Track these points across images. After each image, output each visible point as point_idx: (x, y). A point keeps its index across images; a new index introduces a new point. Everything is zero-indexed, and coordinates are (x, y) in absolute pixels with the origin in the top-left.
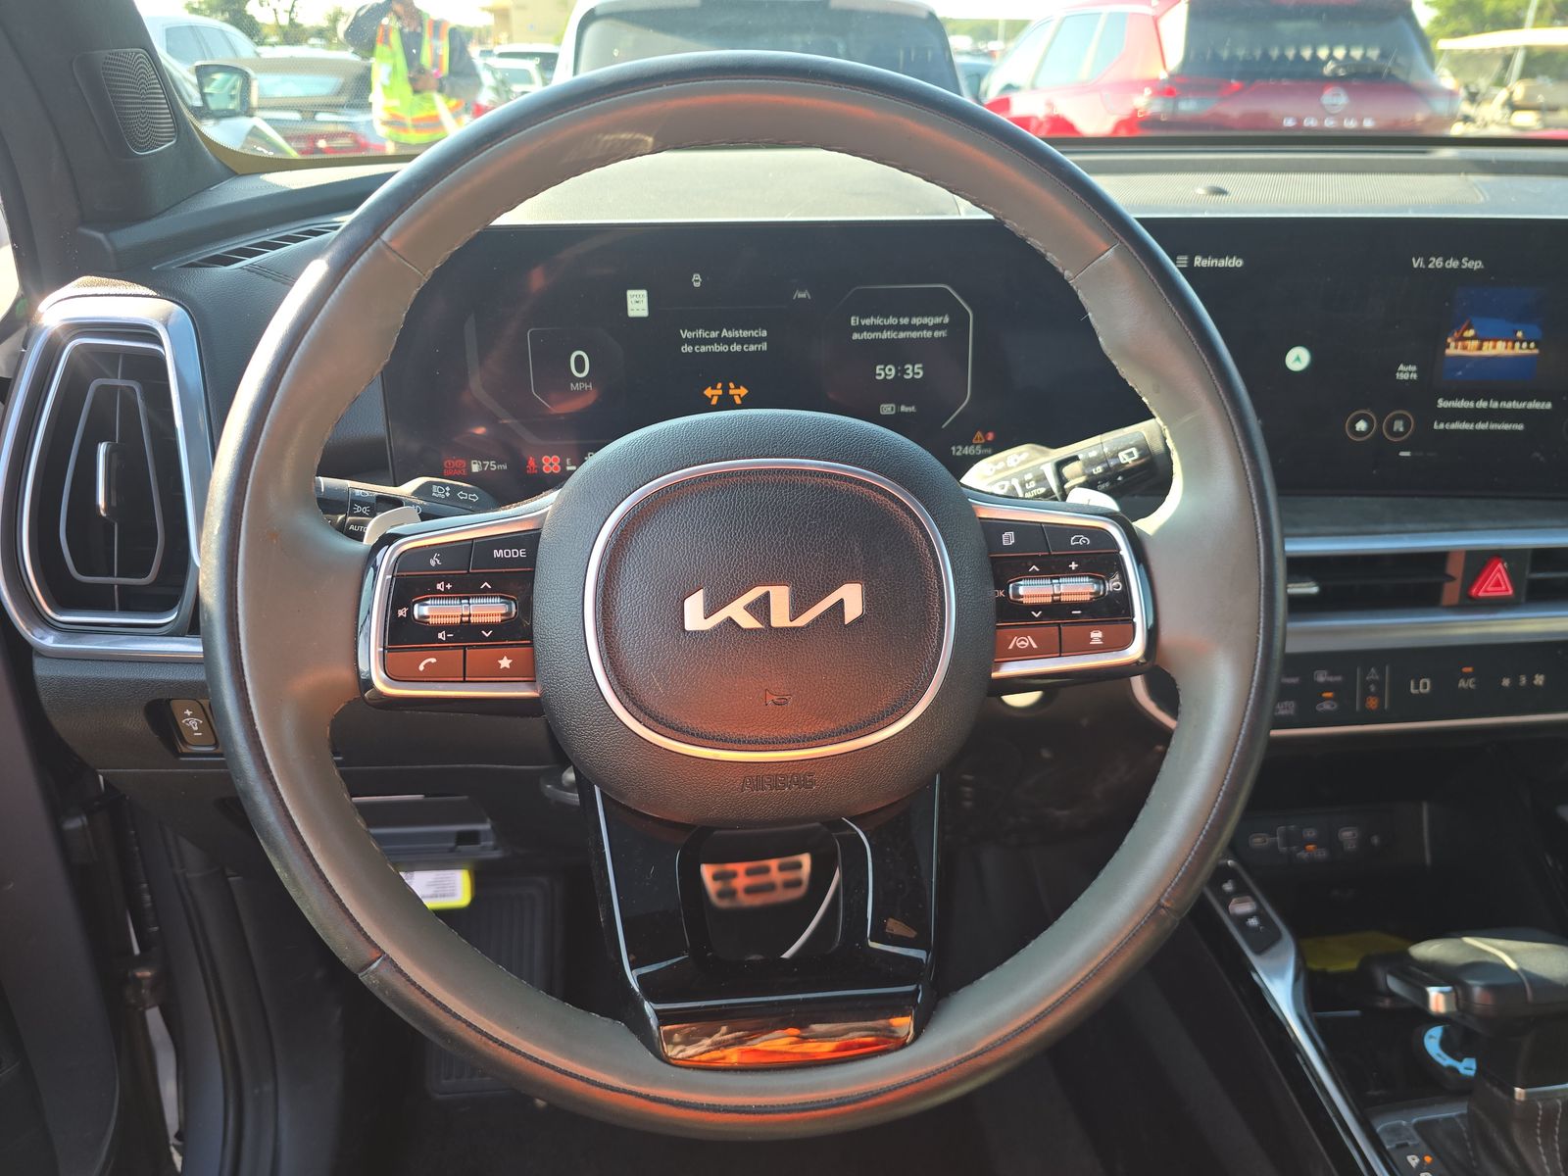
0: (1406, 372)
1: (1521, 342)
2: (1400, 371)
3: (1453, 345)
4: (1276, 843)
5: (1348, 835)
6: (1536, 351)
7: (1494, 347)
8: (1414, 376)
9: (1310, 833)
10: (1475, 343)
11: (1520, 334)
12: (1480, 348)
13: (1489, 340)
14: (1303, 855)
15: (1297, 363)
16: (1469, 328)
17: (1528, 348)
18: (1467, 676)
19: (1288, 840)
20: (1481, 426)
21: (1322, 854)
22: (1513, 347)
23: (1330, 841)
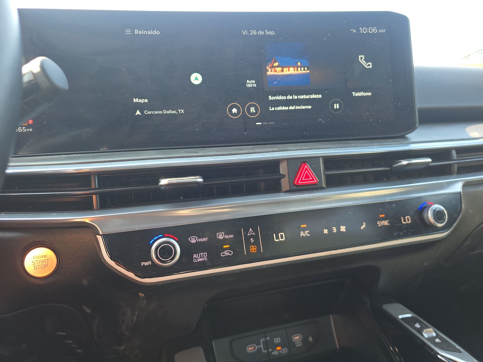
0: (251, 84)
1: (301, 67)
2: (248, 83)
3: (270, 70)
4: (261, 348)
5: (297, 338)
6: (308, 71)
7: (289, 70)
8: (255, 85)
9: (277, 340)
10: (279, 69)
11: (299, 64)
12: (282, 71)
13: (286, 67)
14: (275, 353)
15: (196, 80)
16: (275, 62)
17: (304, 70)
18: (304, 230)
19: (267, 345)
20: (291, 108)
21: (285, 351)
22: (298, 70)
23: (287, 343)
